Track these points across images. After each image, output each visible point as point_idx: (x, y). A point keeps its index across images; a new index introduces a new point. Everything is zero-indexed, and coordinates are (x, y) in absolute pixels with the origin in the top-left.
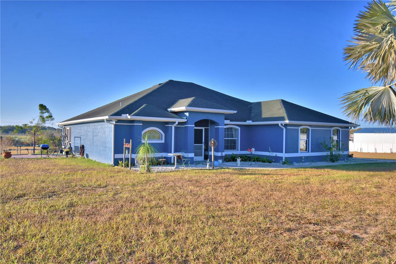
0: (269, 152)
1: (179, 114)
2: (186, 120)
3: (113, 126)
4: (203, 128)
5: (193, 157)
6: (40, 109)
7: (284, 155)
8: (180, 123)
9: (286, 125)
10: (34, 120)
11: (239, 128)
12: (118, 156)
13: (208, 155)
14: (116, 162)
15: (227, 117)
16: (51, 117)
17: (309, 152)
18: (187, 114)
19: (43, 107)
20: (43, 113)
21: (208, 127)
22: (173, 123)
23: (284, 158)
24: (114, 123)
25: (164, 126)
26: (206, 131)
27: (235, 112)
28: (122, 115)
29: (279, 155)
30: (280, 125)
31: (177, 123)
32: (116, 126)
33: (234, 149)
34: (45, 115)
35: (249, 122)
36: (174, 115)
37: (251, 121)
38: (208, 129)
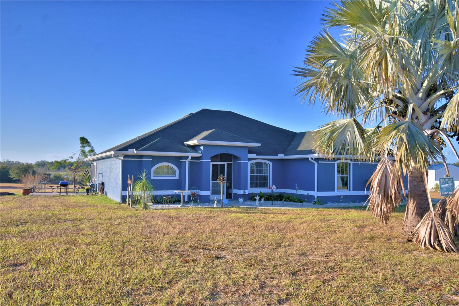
0: (296, 189)
1: (194, 148)
2: (201, 155)
3: (121, 161)
4: (225, 164)
5: (209, 196)
6: (81, 143)
7: (316, 194)
8: (193, 158)
9: (317, 159)
10: (74, 155)
11: (271, 163)
12: (126, 193)
13: (231, 194)
14: (124, 199)
15: (251, 151)
16: (92, 151)
17: (350, 190)
18: (202, 148)
19: (84, 141)
20: (84, 147)
21: (232, 162)
22: (187, 158)
23: (316, 197)
24: (122, 158)
25: (178, 161)
26: (229, 166)
27: (260, 145)
28: (129, 150)
29: (311, 193)
30: (310, 159)
31: (190, 158)
32: (124, 162)
33: (264, 187)
34: (87, 149)
35: (281, 156)
36: (189, 149)
37: (283, 155)
38: (232, 163)
